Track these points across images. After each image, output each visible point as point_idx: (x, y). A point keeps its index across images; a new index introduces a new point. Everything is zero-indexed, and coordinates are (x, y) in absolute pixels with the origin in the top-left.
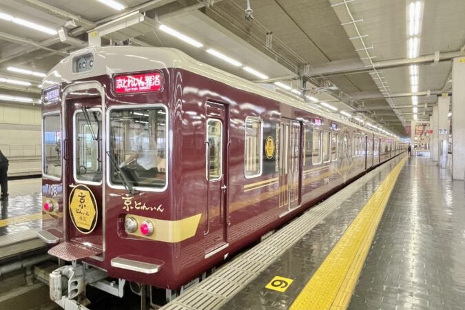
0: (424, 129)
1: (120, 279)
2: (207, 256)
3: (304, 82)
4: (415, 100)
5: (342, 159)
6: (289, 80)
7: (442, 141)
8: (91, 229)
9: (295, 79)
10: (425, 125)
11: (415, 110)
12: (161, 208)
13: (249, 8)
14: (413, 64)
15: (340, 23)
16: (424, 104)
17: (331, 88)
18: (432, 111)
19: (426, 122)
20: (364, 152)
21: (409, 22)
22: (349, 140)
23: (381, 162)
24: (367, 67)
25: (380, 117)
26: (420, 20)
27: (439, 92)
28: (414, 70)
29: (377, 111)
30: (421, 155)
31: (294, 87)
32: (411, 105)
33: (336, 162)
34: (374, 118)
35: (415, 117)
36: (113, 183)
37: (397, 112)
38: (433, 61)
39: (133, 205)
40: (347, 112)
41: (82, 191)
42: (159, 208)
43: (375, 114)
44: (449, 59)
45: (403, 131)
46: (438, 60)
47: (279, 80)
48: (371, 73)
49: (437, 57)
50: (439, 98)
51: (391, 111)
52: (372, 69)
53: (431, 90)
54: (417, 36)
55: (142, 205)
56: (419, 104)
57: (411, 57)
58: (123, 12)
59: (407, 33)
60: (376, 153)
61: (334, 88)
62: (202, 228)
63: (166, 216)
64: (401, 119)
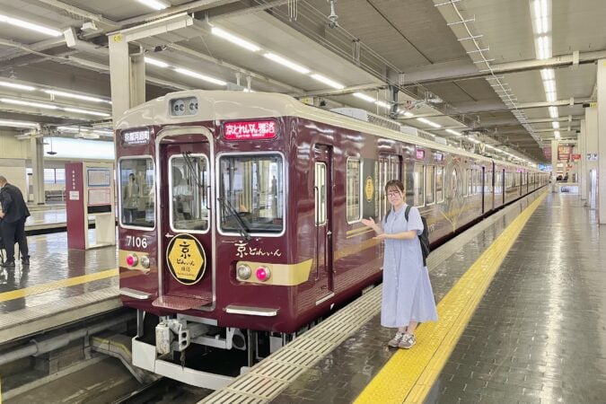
0: (571, 152)
1: (227, 329)
2: (318, 303)
3: (396, 92)
4: (554, 112)
5: (450, 199)
6: (374, 89)
7: (591, 171)
8: (197, 279)
9: (382, 88)
10: (573, 146)
11: (556, 125)
12: (279, 253)
13: (333, 14)
14: (547, 67)
15: (446, 23)
16: (567, 116)
17: (433, 101)
18: (579, 126)
19: (572, 141)
20: (479, 189)
21: (535, 19)
22: (459, 174)
23: (506, 203)
24: (483, 71)
25: (504, 136)
26: (548, 16)
27: (586, 101)
28: (548, 75)
29: (499, 127)
30: (566, 191)
31: (381, 98)
32: (549, 117)
33: (442, 204)
34: (496, 138)
35: (557, 134)
36: (224, 230)
37: (529, 128)
38: (571, 64)
39: (248, 251)
40: (454, 129)
41: (185, 240)
42: (276, 253)
43: (496, 132)
44: (593, 61)
45: (540, 155)
46: (578, 62)
47: (359, 91)
48: (488, 79)
49: (575, 59)
50: (587, 108)
51: (520, 126)
52: (490, 74)
53: (575, 98)
54: (547, 34)
55: (258, 250)
56: (560, 117)
57: (541, 58)
58: (162, 11)
59: (534, 32)
60: (498, 190)
61: (437, 100)
62: (313, 274)
63: (282, 260)
64: (536, 137)
